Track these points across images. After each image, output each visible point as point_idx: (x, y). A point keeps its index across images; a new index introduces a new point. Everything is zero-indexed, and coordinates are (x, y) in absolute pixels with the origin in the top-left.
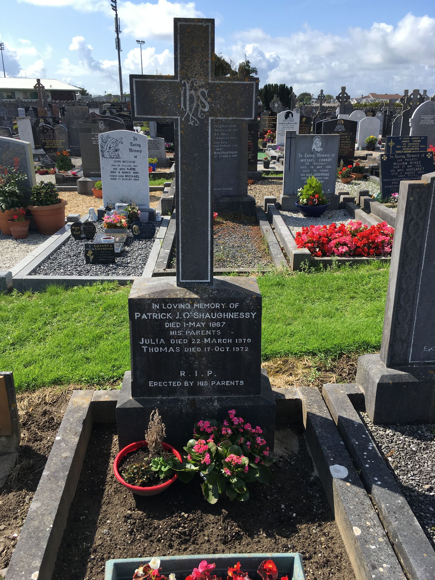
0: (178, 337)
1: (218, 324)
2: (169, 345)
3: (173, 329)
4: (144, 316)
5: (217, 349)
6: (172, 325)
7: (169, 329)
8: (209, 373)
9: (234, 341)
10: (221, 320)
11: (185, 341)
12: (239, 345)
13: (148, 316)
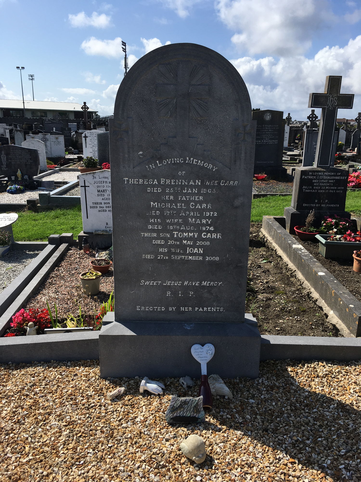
0: (317, 186)
1: (332, 181)
2: (313, 189)
3: (315, 183)
4: (306, 177)
5: (331, 191)
6: (315, 181)
7: (314, 183)
8: (326, 201)
9: (337, 188)
10: (334, 179)
11: (319, 188)
12: (339, 190)
13: (307, 177)
